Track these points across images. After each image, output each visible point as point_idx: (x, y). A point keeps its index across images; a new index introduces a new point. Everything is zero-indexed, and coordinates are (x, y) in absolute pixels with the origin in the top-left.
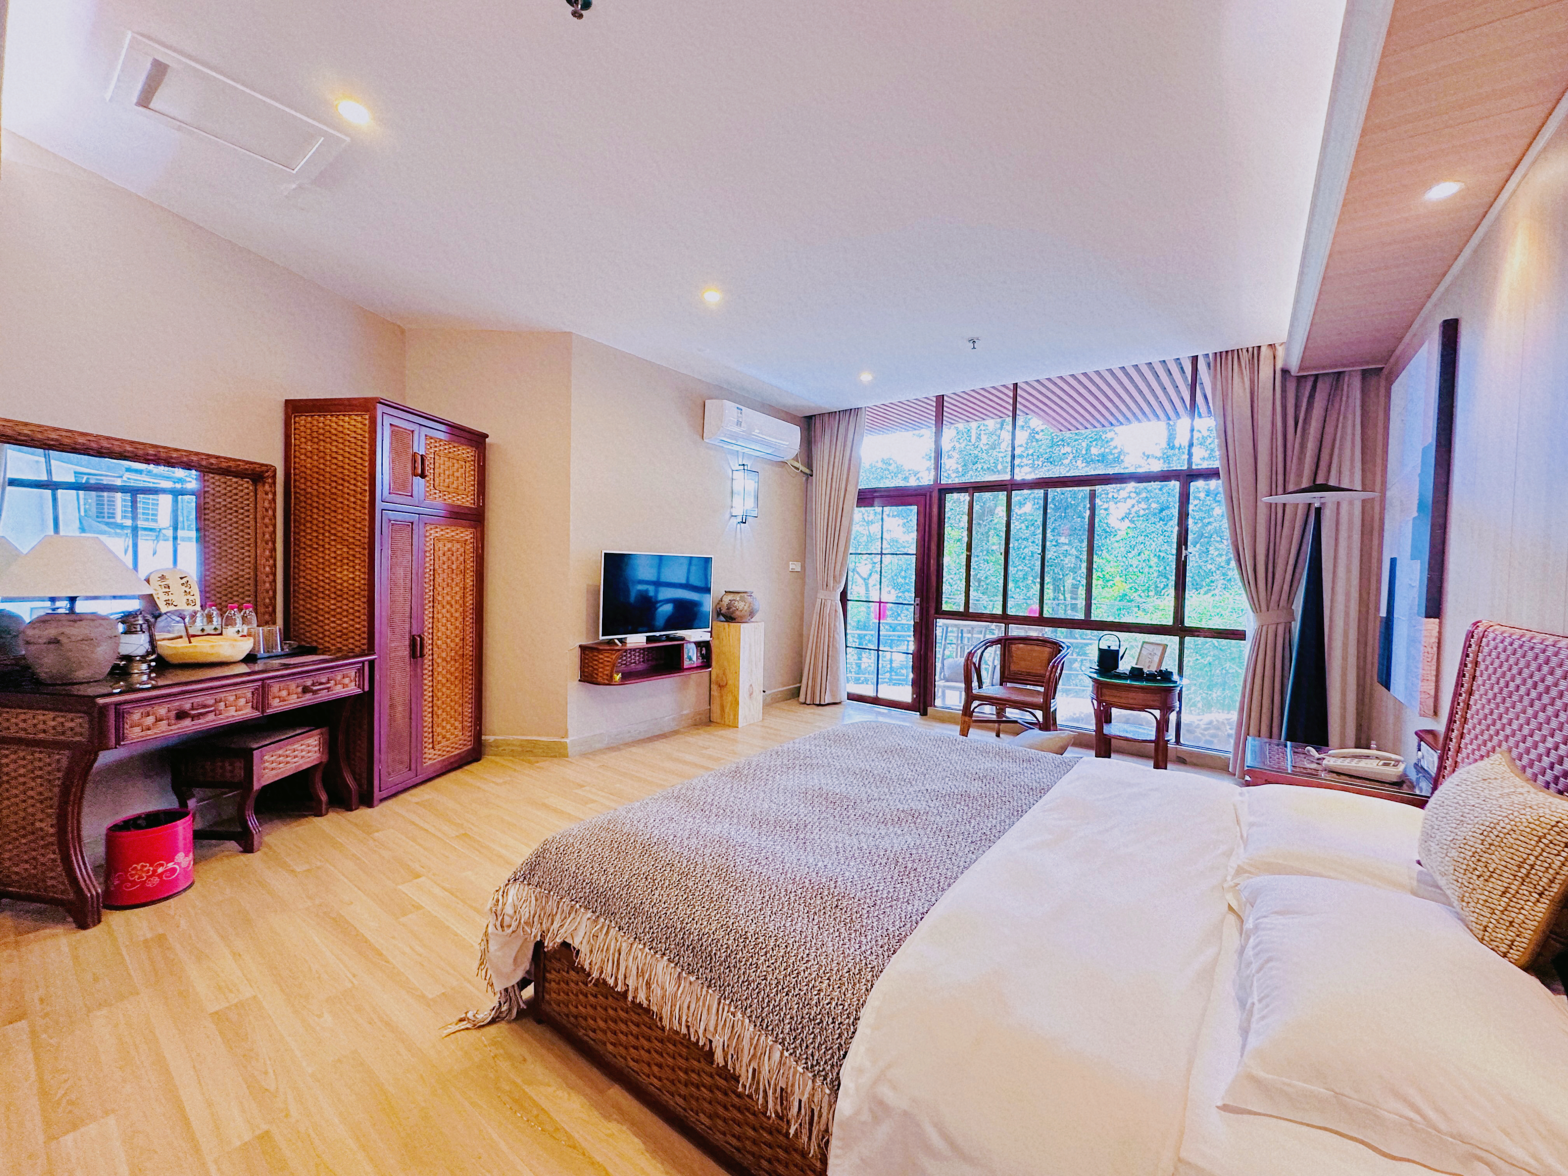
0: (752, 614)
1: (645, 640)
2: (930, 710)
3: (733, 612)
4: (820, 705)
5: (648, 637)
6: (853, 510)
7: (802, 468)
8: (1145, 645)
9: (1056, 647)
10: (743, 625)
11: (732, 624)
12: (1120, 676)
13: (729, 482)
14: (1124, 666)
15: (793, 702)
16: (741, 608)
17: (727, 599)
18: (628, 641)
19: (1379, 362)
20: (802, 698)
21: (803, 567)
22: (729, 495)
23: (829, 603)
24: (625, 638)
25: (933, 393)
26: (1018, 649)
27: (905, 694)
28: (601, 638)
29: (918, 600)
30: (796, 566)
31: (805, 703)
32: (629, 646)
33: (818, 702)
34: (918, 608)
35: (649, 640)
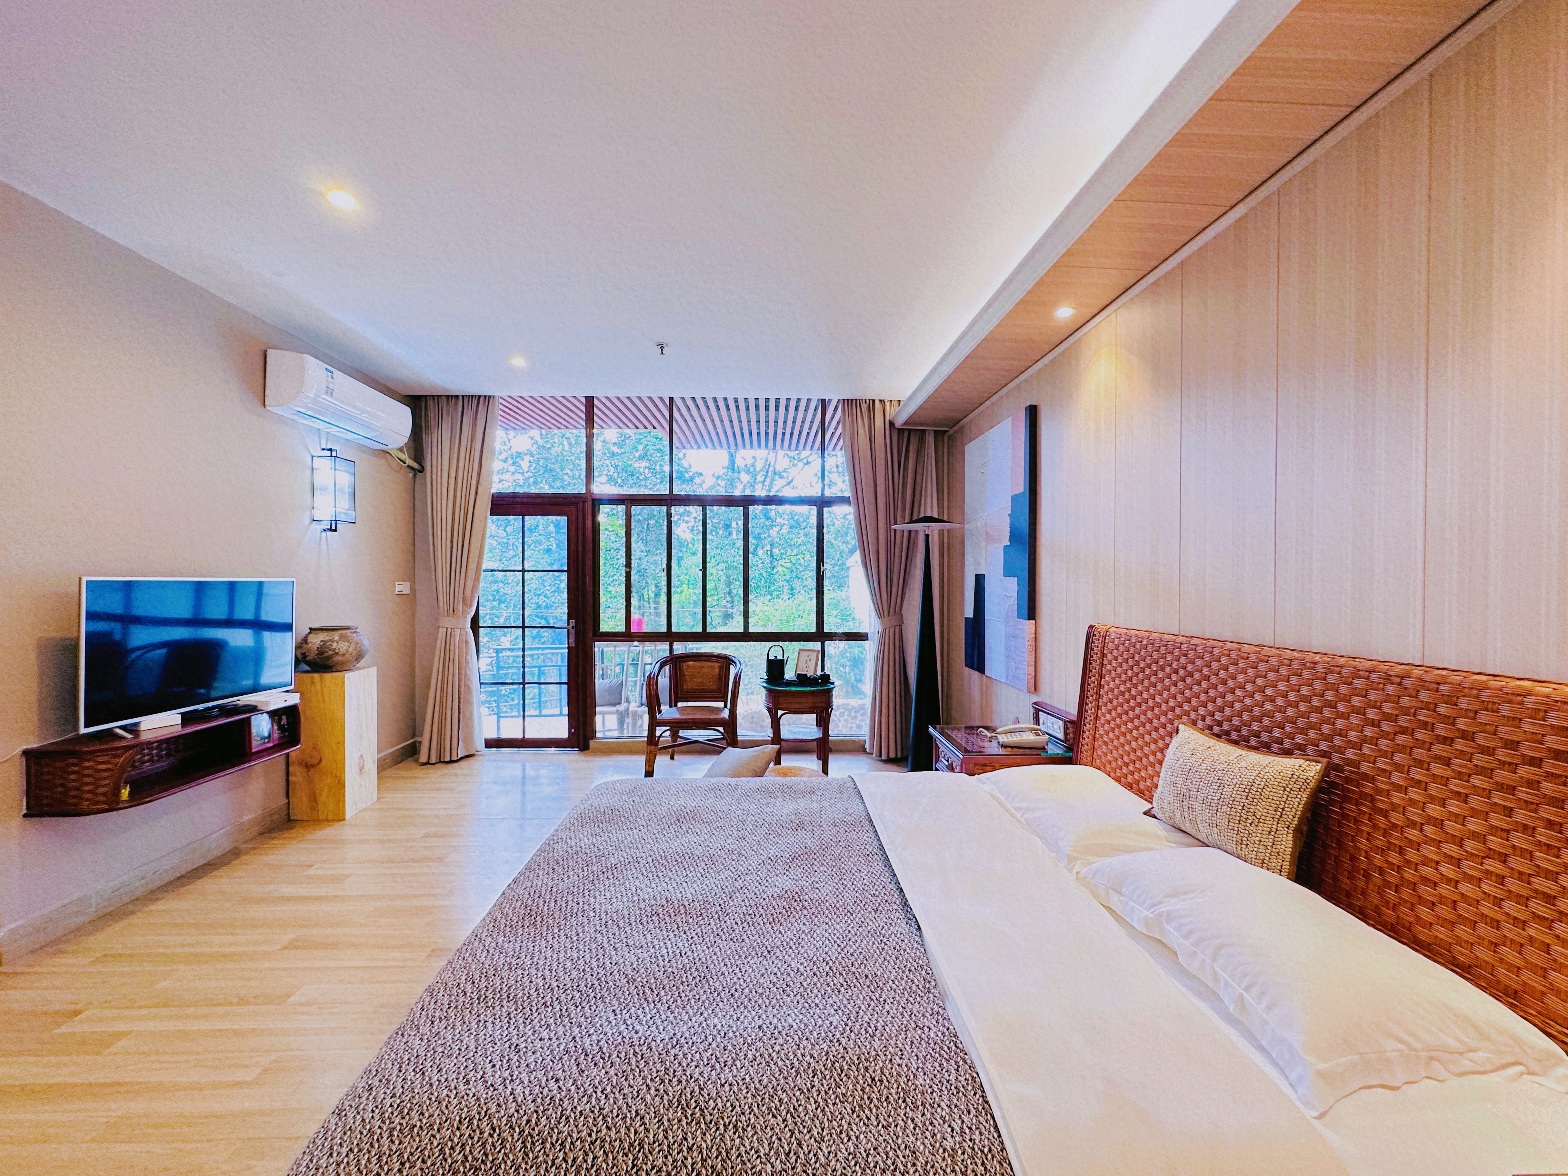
0: (359, 656)
1: (178, 719)
2: (592, 743)
3: (330, 657)
4: (451, 762)
5: (183, 715)
6: (486, 519)
7: (409, 462)
8: (802, 653)
9: (726, 661)
10: (348, 676)
11: (328, 676)
12: (789, 683)
13: (308, 473)
14: (790, 674)
15: (409, 763)
16: (343, 651)
17: (316, 640)
18: (143, 727)
19: (946, 426)
20: (423, 758)
21: (413, 589)
22: (309, 494)
23: (458, 631)
24: (137, 724)
25: (582, 394)
26: (689, 666)
27: (560, 729)
28: (83, 730)
29: (572, 622)
30: (403, 587)
31: (428, 763)
32: (145, 737)
33: (448, 759)
34: (573, 632)
35: (187, 719)
